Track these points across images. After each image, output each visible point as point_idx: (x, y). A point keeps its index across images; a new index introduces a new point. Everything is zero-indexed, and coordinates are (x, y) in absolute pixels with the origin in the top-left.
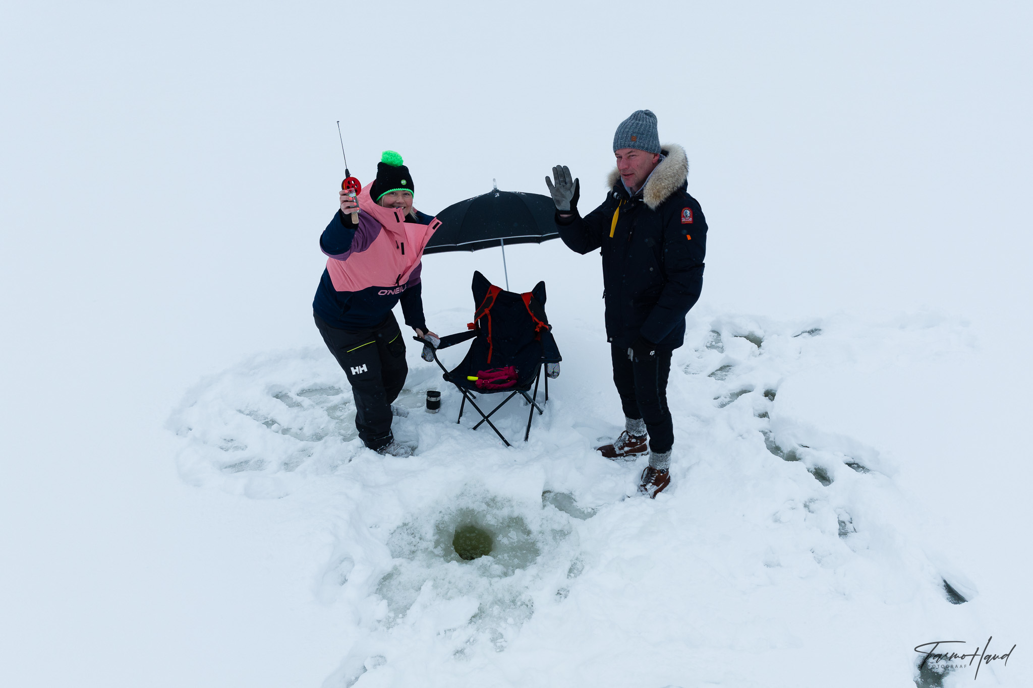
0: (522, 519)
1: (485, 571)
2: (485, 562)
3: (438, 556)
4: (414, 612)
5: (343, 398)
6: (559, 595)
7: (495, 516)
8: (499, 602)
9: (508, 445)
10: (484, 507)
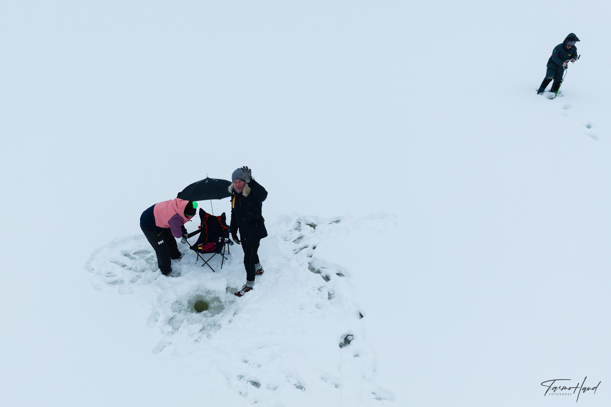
0: (219, 298)
1: (205, 315)
2: (205, 313)
3: (189, 311)
4: (181, 329)
5: (151, 255)
6: (230, 322)
7: (209, 297)
8: (210, 325)
9: (214, 271)
10: (205, 294)
